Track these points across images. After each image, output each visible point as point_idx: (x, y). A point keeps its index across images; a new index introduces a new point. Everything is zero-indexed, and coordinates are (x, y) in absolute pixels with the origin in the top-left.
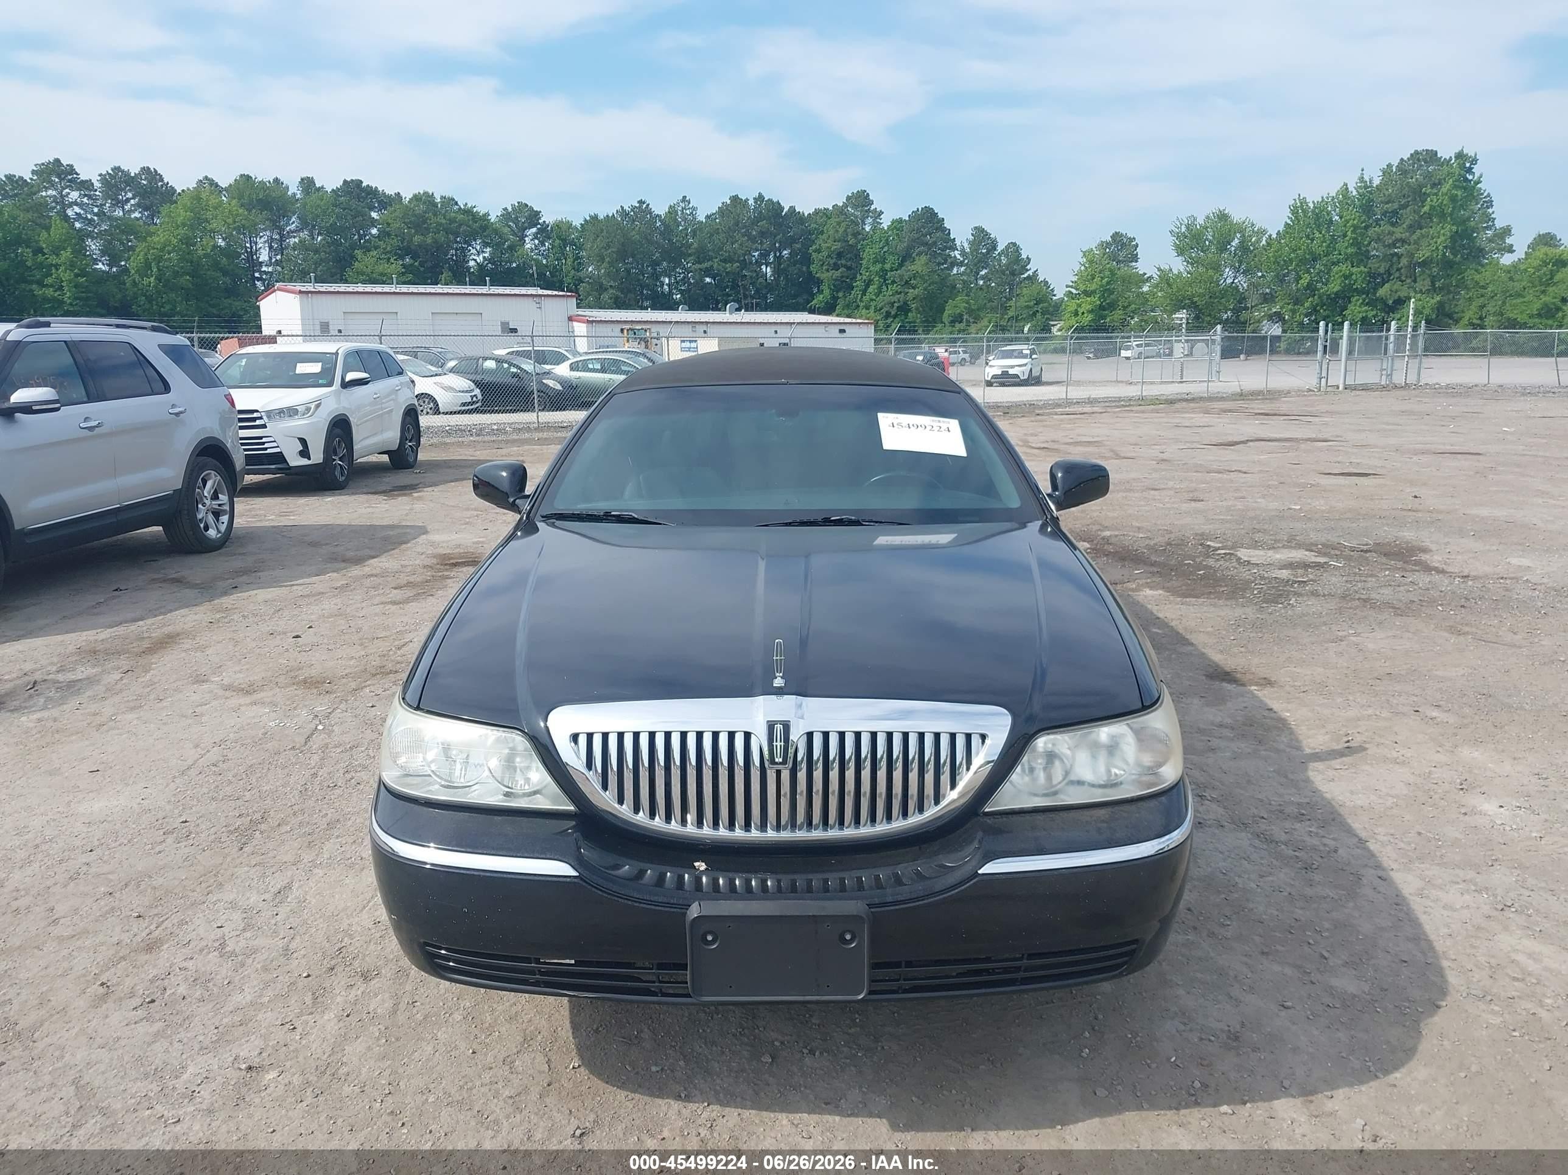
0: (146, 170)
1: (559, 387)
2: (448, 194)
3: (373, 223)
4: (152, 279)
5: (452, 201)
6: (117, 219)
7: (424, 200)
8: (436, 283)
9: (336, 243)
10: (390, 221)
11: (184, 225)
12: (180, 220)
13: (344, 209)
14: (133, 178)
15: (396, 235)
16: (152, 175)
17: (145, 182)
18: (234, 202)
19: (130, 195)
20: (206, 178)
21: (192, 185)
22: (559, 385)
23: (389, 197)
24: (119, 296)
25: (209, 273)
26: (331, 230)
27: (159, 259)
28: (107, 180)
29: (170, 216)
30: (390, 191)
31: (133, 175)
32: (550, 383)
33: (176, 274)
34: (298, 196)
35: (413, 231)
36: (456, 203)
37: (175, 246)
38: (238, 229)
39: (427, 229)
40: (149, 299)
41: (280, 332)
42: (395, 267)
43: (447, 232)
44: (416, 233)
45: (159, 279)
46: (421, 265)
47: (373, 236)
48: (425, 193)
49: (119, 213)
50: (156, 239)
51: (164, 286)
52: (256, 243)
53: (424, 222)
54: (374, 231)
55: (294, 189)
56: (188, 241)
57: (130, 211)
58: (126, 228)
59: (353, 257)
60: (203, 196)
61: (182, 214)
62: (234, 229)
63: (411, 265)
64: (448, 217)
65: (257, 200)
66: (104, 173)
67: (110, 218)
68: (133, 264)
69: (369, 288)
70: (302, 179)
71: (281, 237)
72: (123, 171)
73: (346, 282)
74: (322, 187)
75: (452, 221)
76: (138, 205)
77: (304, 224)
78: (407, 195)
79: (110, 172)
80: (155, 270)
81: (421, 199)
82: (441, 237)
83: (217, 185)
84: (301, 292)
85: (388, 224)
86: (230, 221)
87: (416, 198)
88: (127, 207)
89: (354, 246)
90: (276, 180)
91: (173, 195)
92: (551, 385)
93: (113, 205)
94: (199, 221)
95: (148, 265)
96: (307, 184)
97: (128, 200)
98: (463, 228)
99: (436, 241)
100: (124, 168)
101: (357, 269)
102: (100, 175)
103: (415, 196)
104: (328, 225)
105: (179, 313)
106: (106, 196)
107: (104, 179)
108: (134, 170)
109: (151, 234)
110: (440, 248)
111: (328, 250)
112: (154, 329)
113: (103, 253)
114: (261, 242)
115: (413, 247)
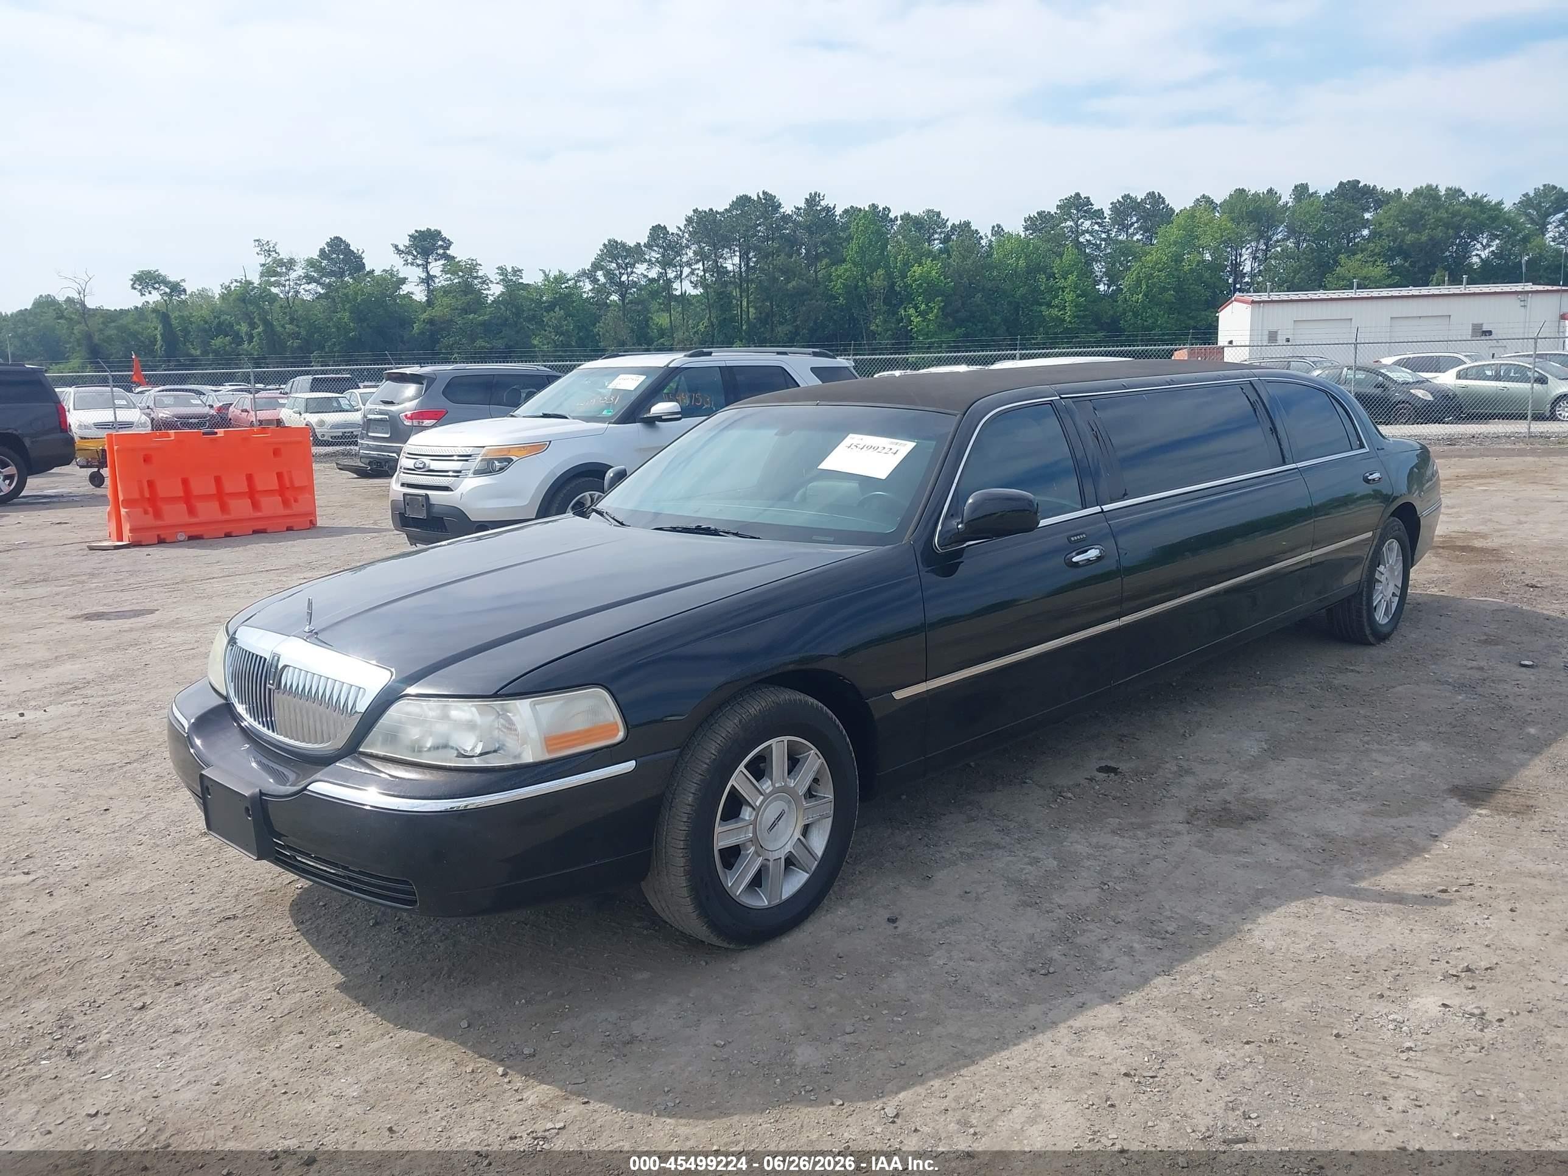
0: (1151, 195)
1: (1430, 398)
2: (1455, 184)
3: (1365, 224)
4: (1140, 296)
5: (1458, 192)
6: (1121, 242)
7: (1429, 194)
8: (1426, 284)
9: (1322, 249)
10: (1383, 221)
11: (1175, 243)
12: (1173, 238)
13: (1335, 213)
14: (1139, 203)
15: (1388, 236)
16: (1155, 199)
17: (1149, 206)
18: (1225, 216)
19: (1135, 219)
20: (1204, 196)
21: (1189, 204)
22: (1429, 395)
23: (1388, 195)
24: (1111, 312)
25: (1192, 287)
26: (1320, 235)
27: (1150, 276)
28: (1116, 207)
29: (1165, 236)
30: (1390, 189)
31: (1139, 200)
32: (1420, 393)
33: (1164, 289)
34: (1290, 204)
35: (1407, 229)
36: (1463, 194)
37: (1165, 264)
38: (1224, 242)
39: (1424, 225)
40: (1136, 315)
41: (1231, 342)
42: (1379, 270)
43: (1447, 226)
44: (1411, 231)
45: (1146, 295)
46: (1413, 265)
47: (1363, 237)
48: (1429, 187)
49: (1122, 237)
50: (1149, 258)
51: (1149, 302)
52: (1241, 255)
53: (1422, 218)
54: (1366, 232)
55: (1286, 197)
56: (1178, 259)
57: (1134, 234)
58: (1126, 251)
59: (1337, 263)
60: (1198, 214)
61: (1173, 232)
62: (1222, 242)
63: (1402, 265)
64: (1451, 211)
65: (1247, 213)
66: (1115, 201)
67: (1116, 242)
68: (1124, 284)
69: (1293, 296)
70: (1296, 187)
71: (1267, 247)
72: (1131, 198)
73: (1325, 288)
74: (1316, 193)
75: (1454, 214)
76: (1140, 228)
77: (1292, 232)
78: (1407, 190)
79: (1121, 199)
80: (1144, 287)
81: (1422, 194)
82: (1439, 233)
83: (1212, 202)
84: (1253, 302)
85: (1381, 224)
86: (1218, 235)
87: (1417, 193)
88: (1130, 231)
89: (1338, 252)
90: (1270, 191)
91: (1171, 216)
92: (1420, 395)
93: (1119, 230)
94: (1190, 240)
95: (1138, 282)
96: (1301, 191)
97: (1132, 224)
98: (1468, 220)
99: (1432, 239)
100: (1133, 195)
101: (1339, 274)
102: (1112, 204)
103: (1416, 191)
104: (1314, 230)
105: (1159, 326)
106: (1114, 221)
107: (1114, 207)
108: (1140, 196)
109: (1146, 254)
110: (1436, 245)
111: (1310, 257)
112: (815, 354)
113: (1106, 274)
114: (1246, 254)
115: (1405, 247)
